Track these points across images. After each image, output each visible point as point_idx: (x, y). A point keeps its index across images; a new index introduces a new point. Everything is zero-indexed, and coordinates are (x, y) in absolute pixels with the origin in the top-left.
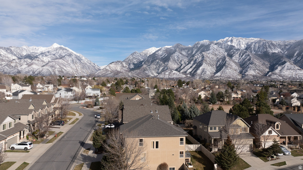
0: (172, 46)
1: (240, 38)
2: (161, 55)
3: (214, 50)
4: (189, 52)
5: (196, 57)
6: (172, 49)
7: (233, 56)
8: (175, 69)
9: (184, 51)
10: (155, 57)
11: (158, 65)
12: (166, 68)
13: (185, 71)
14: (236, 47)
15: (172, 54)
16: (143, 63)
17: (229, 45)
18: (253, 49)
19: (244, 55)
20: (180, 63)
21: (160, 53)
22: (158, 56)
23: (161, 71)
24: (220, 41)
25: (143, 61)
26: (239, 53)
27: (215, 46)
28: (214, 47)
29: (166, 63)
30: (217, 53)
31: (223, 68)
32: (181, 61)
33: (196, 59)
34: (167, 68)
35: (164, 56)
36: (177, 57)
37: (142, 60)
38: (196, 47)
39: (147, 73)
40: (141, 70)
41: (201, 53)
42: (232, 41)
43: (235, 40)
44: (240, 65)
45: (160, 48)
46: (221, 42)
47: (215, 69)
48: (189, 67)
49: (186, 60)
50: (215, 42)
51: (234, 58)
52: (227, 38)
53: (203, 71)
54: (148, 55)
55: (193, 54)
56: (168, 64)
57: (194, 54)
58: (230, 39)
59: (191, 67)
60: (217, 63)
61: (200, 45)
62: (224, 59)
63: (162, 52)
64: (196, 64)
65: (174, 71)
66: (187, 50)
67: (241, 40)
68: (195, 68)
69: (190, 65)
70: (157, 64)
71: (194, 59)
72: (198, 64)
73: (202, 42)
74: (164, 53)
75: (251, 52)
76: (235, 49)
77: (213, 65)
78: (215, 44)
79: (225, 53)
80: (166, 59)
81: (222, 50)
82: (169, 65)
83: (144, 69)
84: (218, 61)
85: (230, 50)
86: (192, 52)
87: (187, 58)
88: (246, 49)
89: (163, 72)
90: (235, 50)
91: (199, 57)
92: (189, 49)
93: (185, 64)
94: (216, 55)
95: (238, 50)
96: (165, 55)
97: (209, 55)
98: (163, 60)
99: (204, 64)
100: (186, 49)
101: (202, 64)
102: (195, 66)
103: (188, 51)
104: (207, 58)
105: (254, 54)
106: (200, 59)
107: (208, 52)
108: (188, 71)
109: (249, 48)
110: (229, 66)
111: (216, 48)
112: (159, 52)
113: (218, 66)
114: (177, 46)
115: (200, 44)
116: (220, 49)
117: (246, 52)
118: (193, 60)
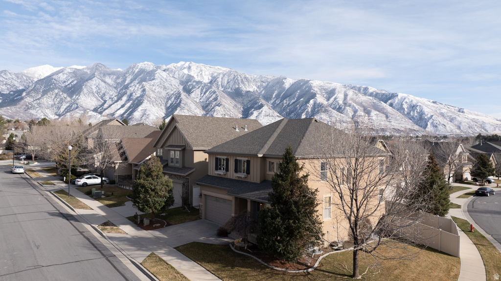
0: (85, 67)
1: (202, 64)
2: (65, 82)
3: (162, 80)
4: (120, 81)
5: (131, 90)
6: (87, 72)
7: (192, 93)
8: (92, 109)
9: (110, 77)
10: (52, 84)
11: (59, 100)
12: (74, 106)
13: (112, 112)
14: (197, 79)
15: (87, 81)
16: (24, 94)
17: (185, 74)
18: (220, 83)
19: (208, 92)
20: (102, 98)
21: (62, 77)
22: (58, 82)
23: (63, 112)
24: (171, 66)
25: (23, 90)
26: (201, 87)
27: (164, 74)
28: (160, 74)
29: (74, 97)
30: (166, 85)
31: (176, 110)
32: (104, 94)
33: (132, 93)
34: (76, 106)
35: (71, 83)
36: (97, 86)
37: (21, 88)
38: (132, 71)
39: (33, 114)
40: (19, 108)
41: (140, 83)
42: (189, 68)
43: (195, 67)
44: (203, 107)
45: (62, 68)
46: (173, 68)
47: (164, 111)
48: (119, 106)
49: (113, 93)
50: (164, 67)
51: (193, 95)
52: (182, 63)
53: (144, 114)
54: (36, 80)
55: (126, 84)
56: (78, 99)
57: (128, 84)
58: (187, 64)
59: (123, 106)
60: (167, 102)
61: (137, 70)
62: (178, 96)
63: (65, 76)
64: (131, 102)
65: (92, 112)
66: (115, 77)
67: (203, 68)
68: (129, 108)
69: (120, 103)
70: (55, 97)
71: (128, 93)
72: (134, 101)
73: (141, 65)
74: (71, 78)
75: (218, 88)
76: (195, 81)
77: (161, 105)
78: (164, 71)
79: (180, 86)
80: (74, 90)
81: (174, 81)
82: (80, 101)
83: (27, 106)
84: (169, 98)
85: (188, 83)
86: (125, 80)
87: (116, 91)
88: (211, 82)
89: (68, 114)
90: (195, 84)
91: (136, 89)
92: (118, 75)
93: (112, 100)
94: (165, 88)
95: (199, 83)
96: (73, 81)
97: (154, 88)
98: (69, 90)
99: (145, 101)
100: (113, 73)
101: (142, 102)
102: (131, 105)
103: (118, 78)
104: (151, 92)
105: (223, 91)
106: (139, 94)
107: (152, 82)
108: (117, 112)
109: (215, 82)
110: (186, 107)
111: (165, 77)
112: (61, 75)
113: (169, 106)
114: (97, 67)
115: (139, 67)
116: (172, 79)
117: (211, 87)
118: (126, 93)
